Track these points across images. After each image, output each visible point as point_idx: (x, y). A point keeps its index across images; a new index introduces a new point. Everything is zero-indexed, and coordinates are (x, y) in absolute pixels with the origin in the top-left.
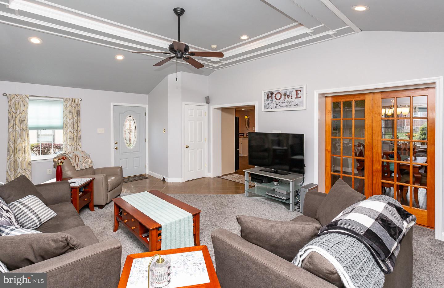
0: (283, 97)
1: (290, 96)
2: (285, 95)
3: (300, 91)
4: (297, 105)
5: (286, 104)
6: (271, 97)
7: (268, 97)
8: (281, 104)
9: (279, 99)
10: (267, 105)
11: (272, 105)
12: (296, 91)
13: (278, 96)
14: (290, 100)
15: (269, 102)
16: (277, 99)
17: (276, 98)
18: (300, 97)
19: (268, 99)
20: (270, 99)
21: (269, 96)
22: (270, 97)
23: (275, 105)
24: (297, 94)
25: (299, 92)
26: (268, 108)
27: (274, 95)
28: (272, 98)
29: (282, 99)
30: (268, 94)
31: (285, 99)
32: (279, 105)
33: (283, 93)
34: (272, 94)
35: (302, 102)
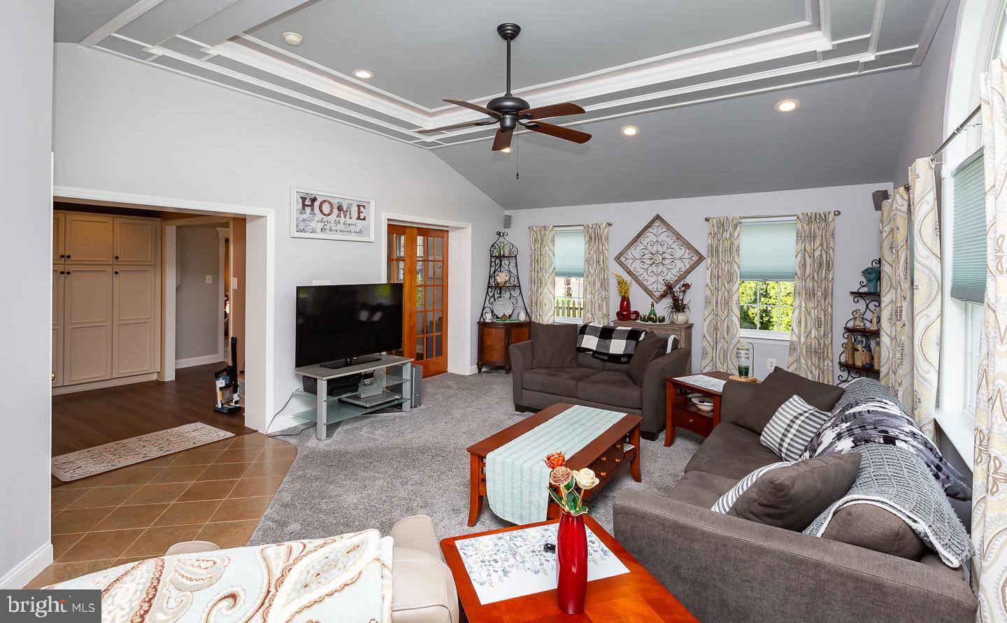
0: (336, 211)
1: (348, 213)
2: (340, 208)
3: (364, 206)
4: (360, 232)
5: (340, 227)
6: (312, 206)
7: (304, 206)
8: (333, 225)
9: (329, 215)
10: (301, 224)
11: (313, 225)
12: (359, 206)
13: (326, 208)
14: (349, 221)
15: (305, 216)
16: (325, 215)
17: (321, 211)
18: (364, 219)
19: (303, 208)
20: (308, 210)
21: (306, 203)
22: (308, 206)
23: (320, 226)
24: (359, 212)
25: (362, 208)
26: (303, 231)
27: (317, 204)
28: (313, 210)
29: (333, 217)
30: (304, 199)
31: (339, 216)
32: (328, 227)
33: (335, 202)
34: (314, 200)
35: (368, 227)
